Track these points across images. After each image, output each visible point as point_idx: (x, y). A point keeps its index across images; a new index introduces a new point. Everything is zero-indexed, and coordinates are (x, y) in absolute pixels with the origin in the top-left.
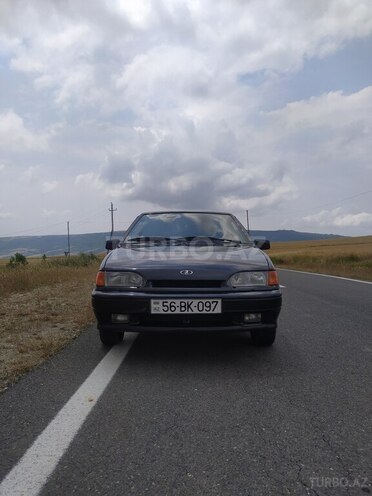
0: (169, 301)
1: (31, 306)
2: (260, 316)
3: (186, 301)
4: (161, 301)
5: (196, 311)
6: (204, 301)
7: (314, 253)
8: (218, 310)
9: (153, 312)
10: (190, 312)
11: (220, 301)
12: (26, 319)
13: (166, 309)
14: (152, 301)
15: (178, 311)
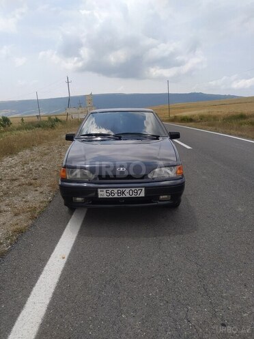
0: (110, 190)
1: (18, 171)
2: (170, 196)
3: (121, 189)
4: (105, 190)
5: (128, 196)
6: (133, 189)
7: (215, 111)
8: (143, 194)
9: (99, 197)
10: (124, 196)
11: (143, 189)
12: (16, 183)
13: (108, 194)
14: (99, 190)
15: (116, 196)
